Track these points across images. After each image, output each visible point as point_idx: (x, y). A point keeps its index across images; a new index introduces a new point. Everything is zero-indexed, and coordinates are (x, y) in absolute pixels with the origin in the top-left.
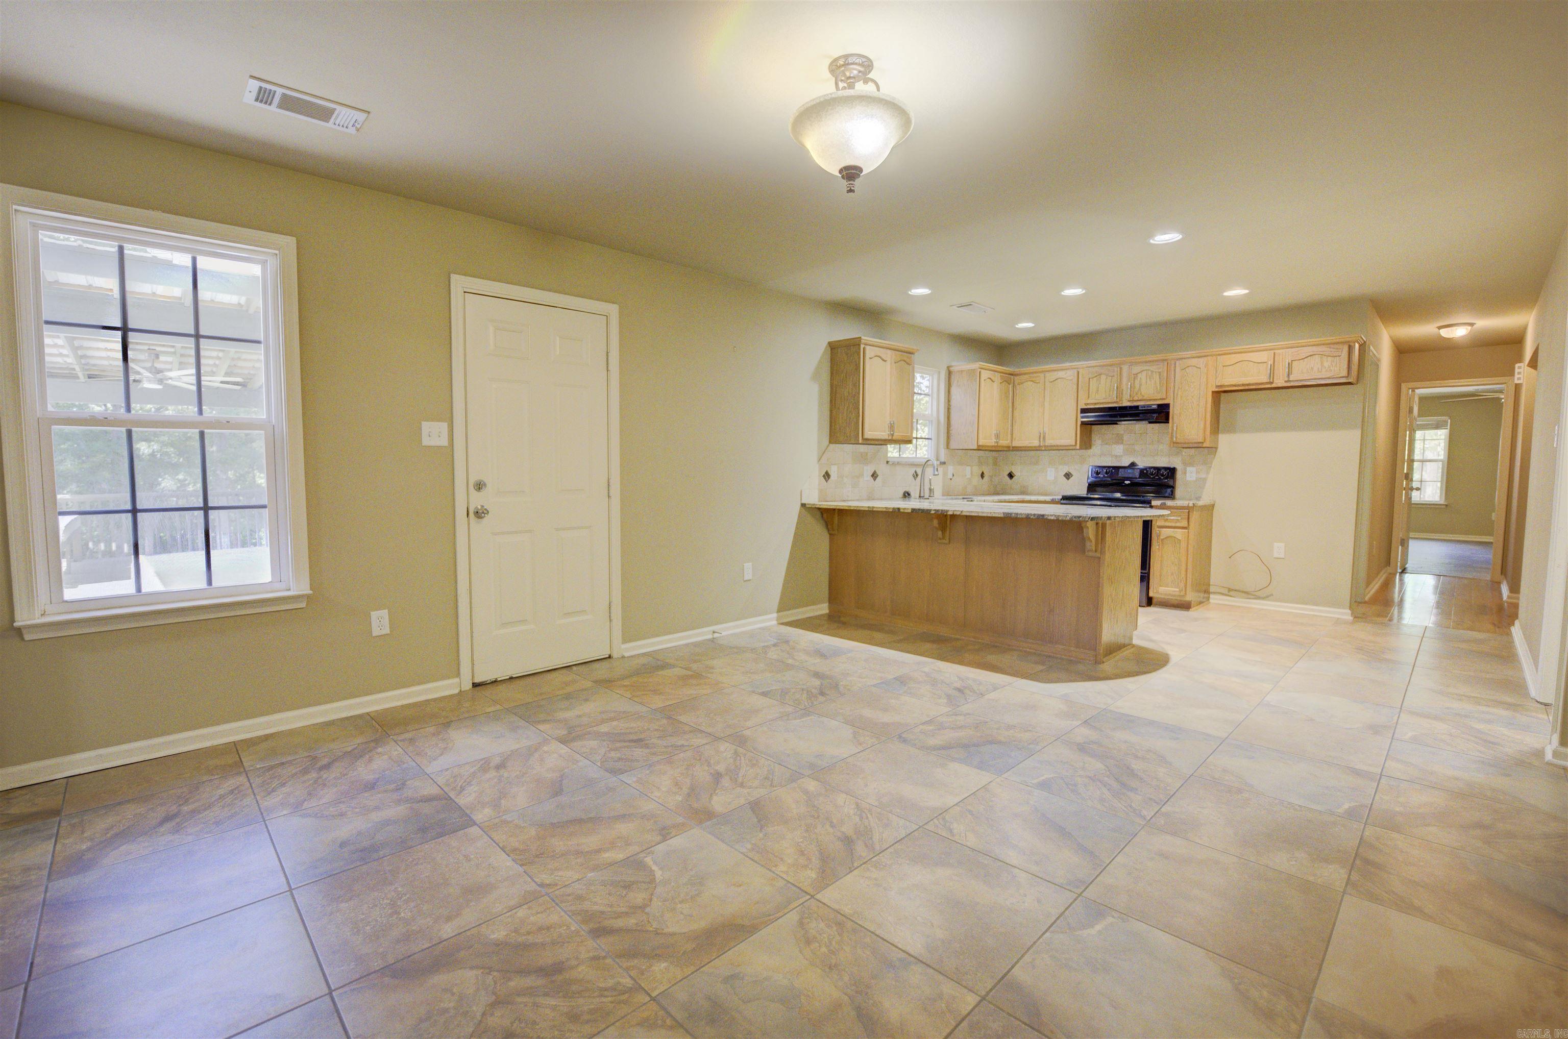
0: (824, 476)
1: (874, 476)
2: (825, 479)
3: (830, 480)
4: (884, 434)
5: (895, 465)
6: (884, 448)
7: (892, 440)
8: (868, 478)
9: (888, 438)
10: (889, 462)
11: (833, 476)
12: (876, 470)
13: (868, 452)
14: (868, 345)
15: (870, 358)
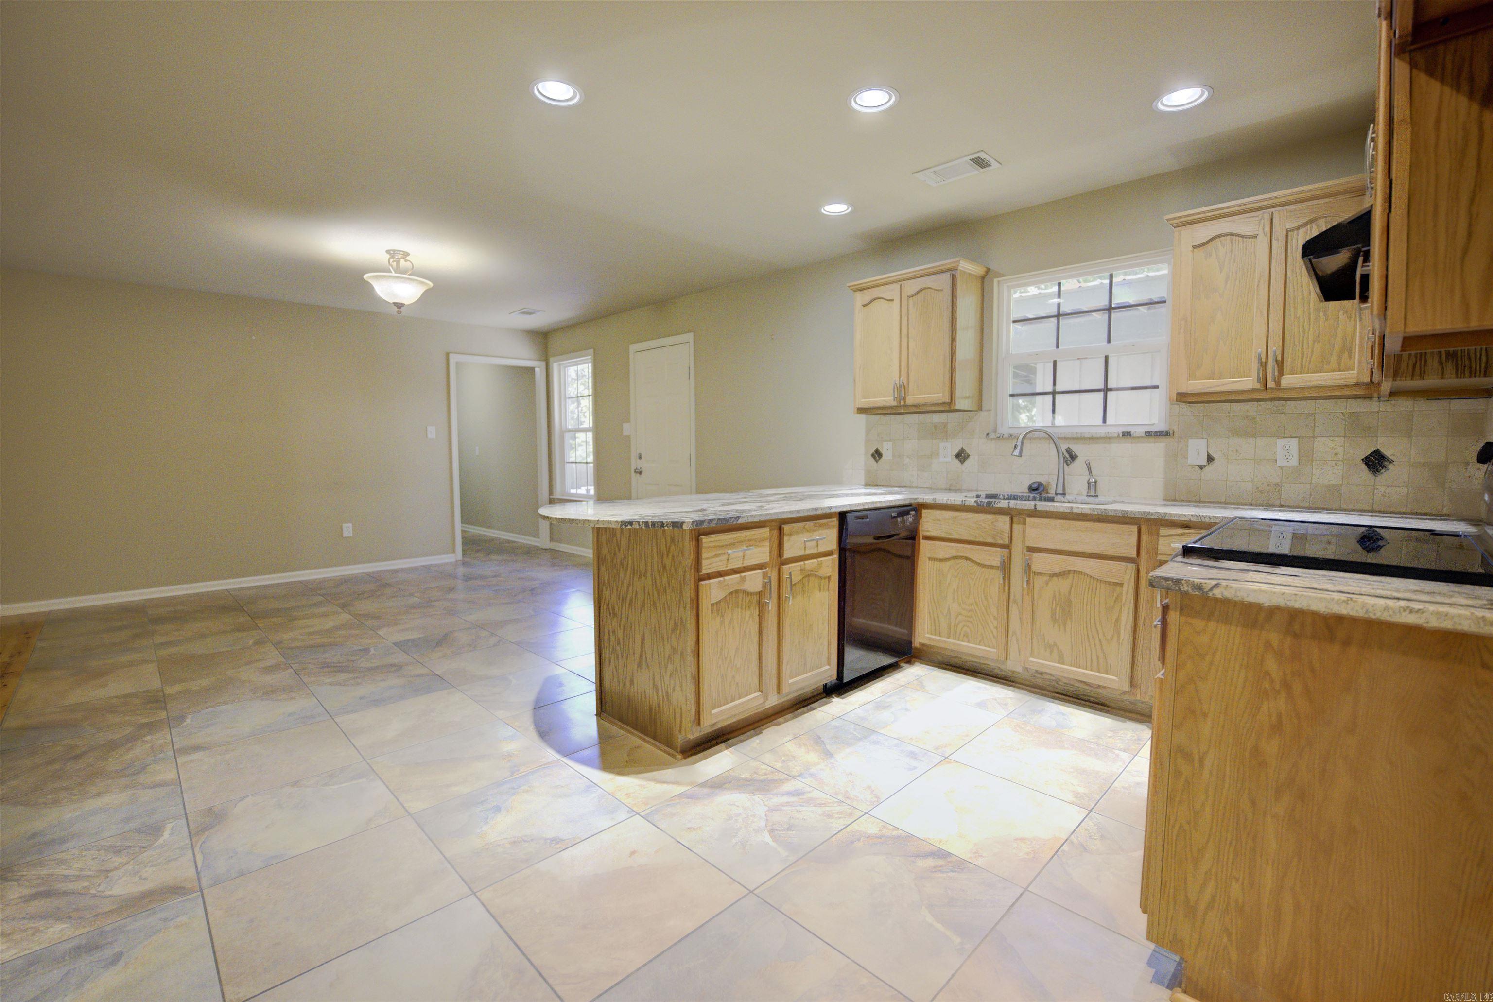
0: (873, 455)
1: (961, 456)
2: (875, 458)
3: (881, 460)
4: (888, 400)
5: (1006, 439)
6: (983, 414)
7: (905, 406)
8: (949, 459)
9: (895, 404)
10: (992, 436)
11: (887, 455)
12: (965, 448)
13: (948, 423)
14: (861, 290)
15: (864, 306)
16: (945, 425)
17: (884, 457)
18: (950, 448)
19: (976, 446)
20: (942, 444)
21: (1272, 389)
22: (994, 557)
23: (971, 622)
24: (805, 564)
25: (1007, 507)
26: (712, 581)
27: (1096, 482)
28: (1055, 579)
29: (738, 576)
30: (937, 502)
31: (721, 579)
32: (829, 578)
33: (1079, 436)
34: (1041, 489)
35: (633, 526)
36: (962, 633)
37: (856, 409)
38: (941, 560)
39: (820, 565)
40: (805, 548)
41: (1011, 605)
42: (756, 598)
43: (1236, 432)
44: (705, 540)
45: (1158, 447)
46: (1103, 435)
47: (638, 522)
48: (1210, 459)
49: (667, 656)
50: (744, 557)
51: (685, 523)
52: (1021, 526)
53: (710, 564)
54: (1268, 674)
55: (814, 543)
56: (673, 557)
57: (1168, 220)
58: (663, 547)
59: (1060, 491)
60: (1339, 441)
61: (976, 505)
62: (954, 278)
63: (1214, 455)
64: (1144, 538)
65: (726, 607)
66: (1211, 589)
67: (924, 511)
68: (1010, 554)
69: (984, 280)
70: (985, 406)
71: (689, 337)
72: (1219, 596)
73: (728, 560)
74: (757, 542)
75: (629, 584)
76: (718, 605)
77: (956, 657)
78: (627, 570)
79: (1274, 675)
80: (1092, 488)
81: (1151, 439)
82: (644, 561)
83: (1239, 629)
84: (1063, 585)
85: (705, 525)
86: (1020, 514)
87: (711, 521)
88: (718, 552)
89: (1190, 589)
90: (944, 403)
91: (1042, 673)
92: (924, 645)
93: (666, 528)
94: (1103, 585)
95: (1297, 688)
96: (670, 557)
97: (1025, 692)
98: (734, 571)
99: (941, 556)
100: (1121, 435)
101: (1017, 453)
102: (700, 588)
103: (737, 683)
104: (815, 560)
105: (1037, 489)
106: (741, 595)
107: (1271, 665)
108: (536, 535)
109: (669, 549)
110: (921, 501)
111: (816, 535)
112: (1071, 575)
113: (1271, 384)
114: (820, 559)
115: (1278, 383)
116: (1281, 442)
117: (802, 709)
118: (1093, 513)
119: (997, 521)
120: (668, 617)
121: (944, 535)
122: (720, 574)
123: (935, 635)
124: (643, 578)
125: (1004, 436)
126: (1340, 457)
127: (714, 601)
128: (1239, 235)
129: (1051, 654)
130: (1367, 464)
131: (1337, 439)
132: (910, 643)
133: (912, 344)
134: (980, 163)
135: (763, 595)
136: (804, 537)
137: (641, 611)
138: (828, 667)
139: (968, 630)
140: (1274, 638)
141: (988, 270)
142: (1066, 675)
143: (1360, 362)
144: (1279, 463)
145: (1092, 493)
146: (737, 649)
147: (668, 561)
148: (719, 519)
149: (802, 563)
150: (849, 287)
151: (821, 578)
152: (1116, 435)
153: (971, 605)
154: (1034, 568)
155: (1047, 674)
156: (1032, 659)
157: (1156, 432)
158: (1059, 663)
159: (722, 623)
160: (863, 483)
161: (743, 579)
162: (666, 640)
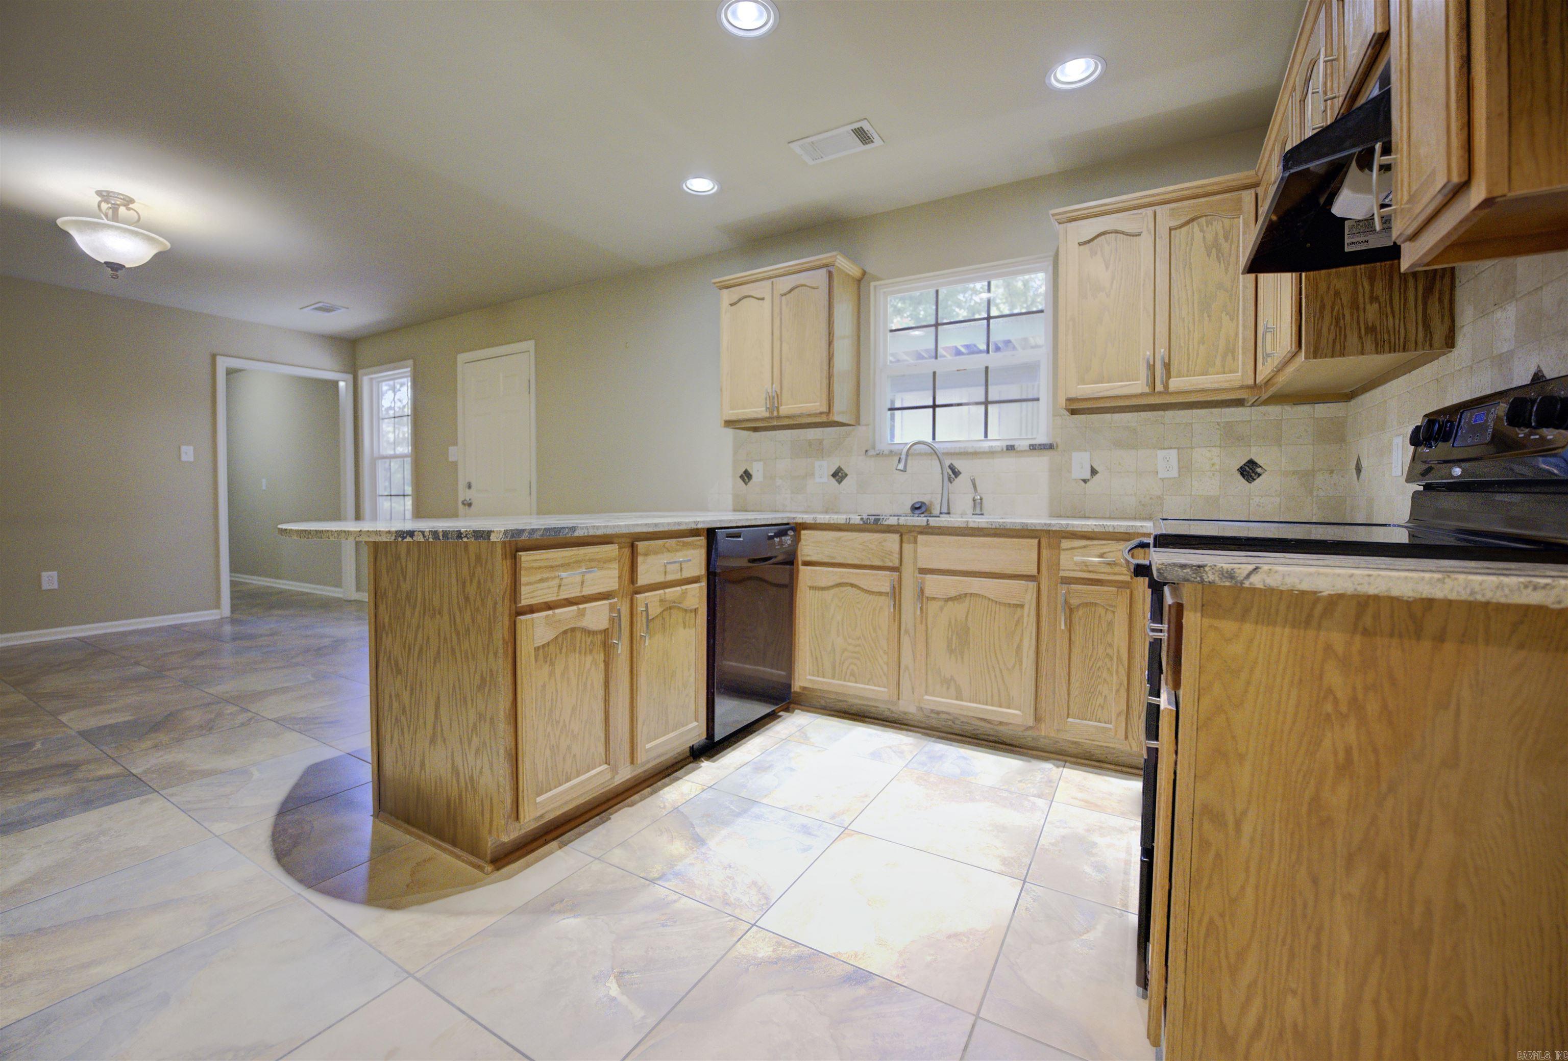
0: (741, 477)
1: (839, 475)
2: (744, 480)
3: (751, 482)
4: (759, 410)
5: (886, 456)
6: (861, 430)
7: (779, 417)
8: (825, 480)
9: (767, 415)
10: (871, 453)
11: (757, 476)
12: (842, 467)
13: (823, 439)
14: (727, 287)
15: (731, 305)
16: (821, 442)
17: (754, 479)
18: (825, 467)
19: (854, 464)
20: (817, 464)
21: (1160, 393)
22: (882, 581)
23: (858, 659)
24: (665, 593)
25: (896, 524)
26: (535, 615)
27: (981, 499)
28: (950, 603)
29: (575, 608)
30: (818, 521)
31: (550, 612)
32: (696, 610)
33: (962, 450)
34: (923, 509)
35: (415, 538)
36: (849, 672)
37: (723, 423)
38: (823, 589)
39: (684, 593)
40: (665, 572)
41: (902, 636)
42: (600, 637)
43: (1118, 444)
44: (526, 557)
45: (1042, 462)
46: (987, 450)
47: (423, 532)
48: (1094, 472)
49: (471, 725)
50: (583, 582)
51: (493, 531)
52: (912, 545)
53: (533, 592)
54: (1330, 691)
55: (677, 566)
56: (479, 582)
57: (1053, 215)
58: (465, 572)
59: (945, 510)
60: (1216, 451)
61: (862, 523)
62: (830, 274)
63: (1097, 469)
64: (1045, 553)
65: (558, 652)
66: (1248, 576)
67: (803, 532)
68: (900, 578)
69: (861, 282)
70: (863, 420)
71: (530, 345)
72: (1260, 586)
73: (560, 586)
74: (602, 563)
75: (418, 627)
76: (546, 649)
77: (841, 701)
78: (414, 607)
79: (1339, 695)
80: (978, 505)
81: (1035, 453)
82: (438, 592)
83: (1287, 631)
84: (958, 610)
85: (524, 537)
86: (910, 532)
87: (533, 531)
88: (545, 576)
89: (1217, 579)
90: (821, 413)
91: (938, 713)
92: (804, 688)
93: (465, 540)
94: (1002, 608)
95: (1372, 707)
96: (475, 584)
97: (919, 735)
98: (569, 602)
99: (823, 585)
100: (1005, 449)
101: (901, 467)
102: (518, 626)
103: (575, 756)
104: (678, 588)
105: (918, 508)
106: (578, 635)
107: (1334, 678)
108: (338, 584)
109: (474, 573)
110: (800, 521)
111: (680, 556)
112: (968, 599)
113: (1159, 387)
114: (684, 587)
115: (1166, 386)
116: (1161, 453)
117: (663, 781)
118: (990, 526)
119: (885, 540)
120: (472, 671)
121: (826, 560)
122: (549, 606)
123: (818, 676)
124: (438, 616)
125: (884, 453)
126: (1217, 467)
127: (539, 643)
128: (1123, 233)
129: (948, 688)
130: (1242, 474)
131: (1213, 449)
132: (789, 686)
133: (785, 347)
134: (863, 136)
135: (610, 635)
136: (664, 558)
137: (435, 663)
138: (695, 724)
139: (855, 668)
140: (1338, 639)
141: (864, 273)
142: (965, 713)
143: (1244, 364)
144: (1160, 476)
145: (978, 511)
146: (574, 709)
147: (472, 590)
148: (546, 530)
149: (661, 592)
150: (714, 283)
151: (686, 611)
152: (999, 449)
153: (858, 638)
154: (928, 593)
155: (943, 712)
156: (926, 697)
157: (1040, 445)
158: (957, 699)
159: (552, 674)
160: (731, 508)
161: (582, 614)
162: (469, 703)
